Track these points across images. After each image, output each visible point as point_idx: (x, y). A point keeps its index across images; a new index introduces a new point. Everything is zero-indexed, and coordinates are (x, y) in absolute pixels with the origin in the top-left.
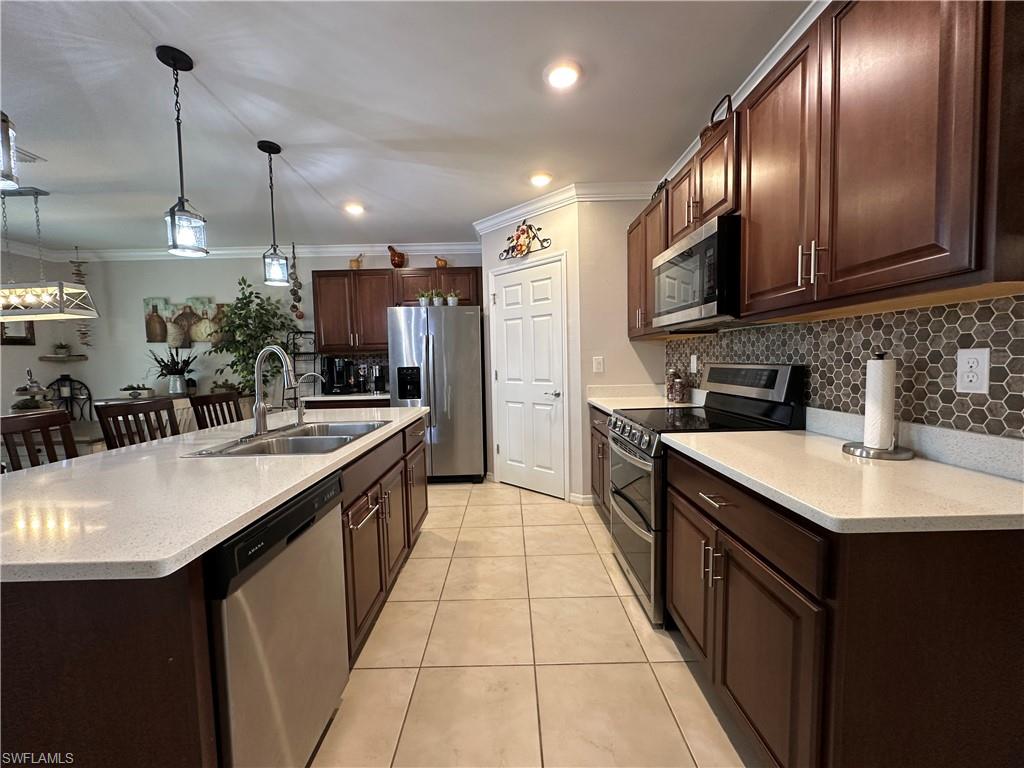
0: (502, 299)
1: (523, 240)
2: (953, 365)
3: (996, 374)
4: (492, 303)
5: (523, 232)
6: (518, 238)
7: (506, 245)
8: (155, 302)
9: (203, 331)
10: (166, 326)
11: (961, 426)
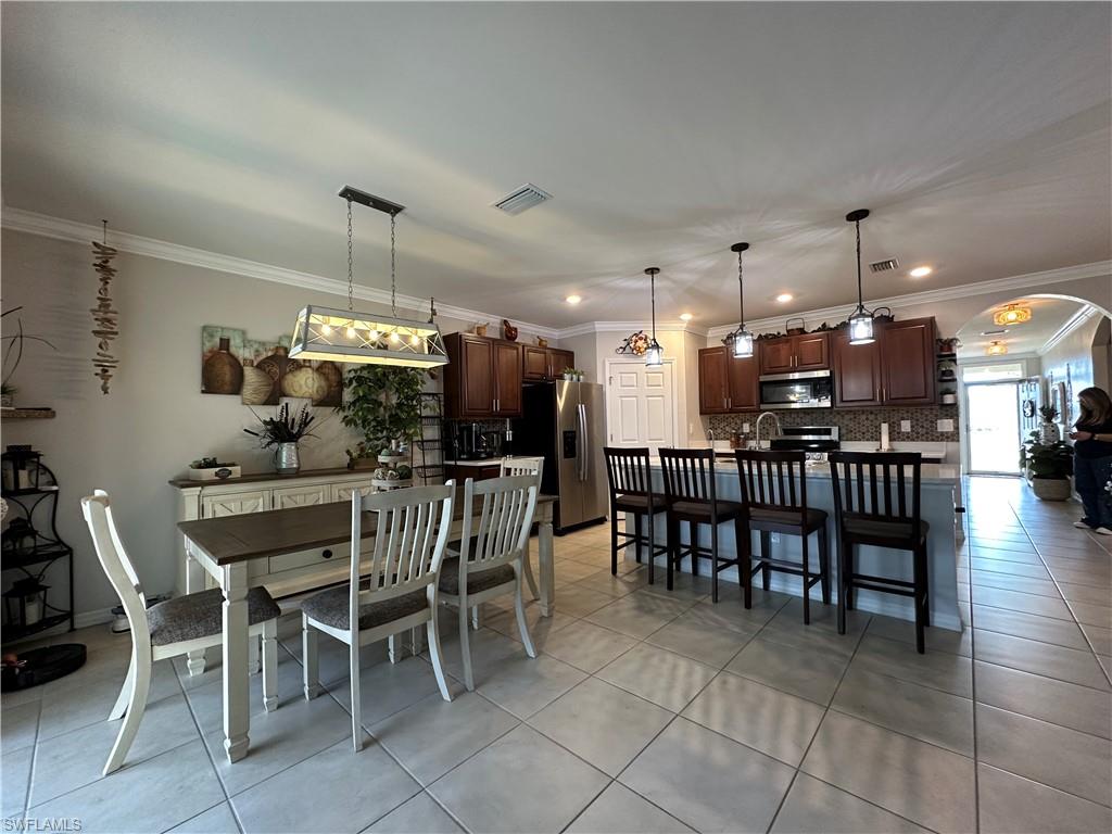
0: (617, 381)
1: (640, 343)
2: (900, 425)
3: (912, 427)
4: (608, 383)
5: (641, 339)
6: (636, 342)
7: (623, 344)
8: (226, 335)
9: (303, 382)
10: (242, 371)
11: (904, 440)
